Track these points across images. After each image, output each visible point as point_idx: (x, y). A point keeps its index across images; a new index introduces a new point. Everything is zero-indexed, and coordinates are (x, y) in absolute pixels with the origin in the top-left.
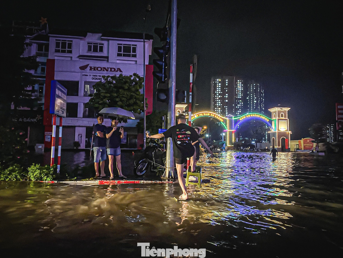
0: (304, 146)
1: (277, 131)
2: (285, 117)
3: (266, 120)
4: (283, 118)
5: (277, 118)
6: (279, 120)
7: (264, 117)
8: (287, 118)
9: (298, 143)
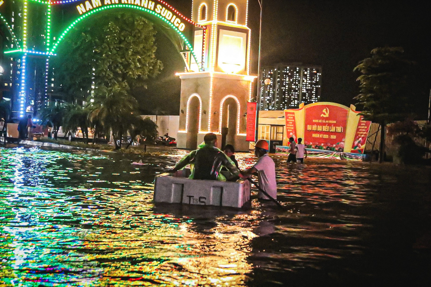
0: (308, 133)
1: (211, 72)
2: (241, 21)
3: (177, 25)
4: (234, 24)
5: (215, 21)
6: (221, 31)
7: (169, 12)
8: (245, 27)
9: (283, 122)
